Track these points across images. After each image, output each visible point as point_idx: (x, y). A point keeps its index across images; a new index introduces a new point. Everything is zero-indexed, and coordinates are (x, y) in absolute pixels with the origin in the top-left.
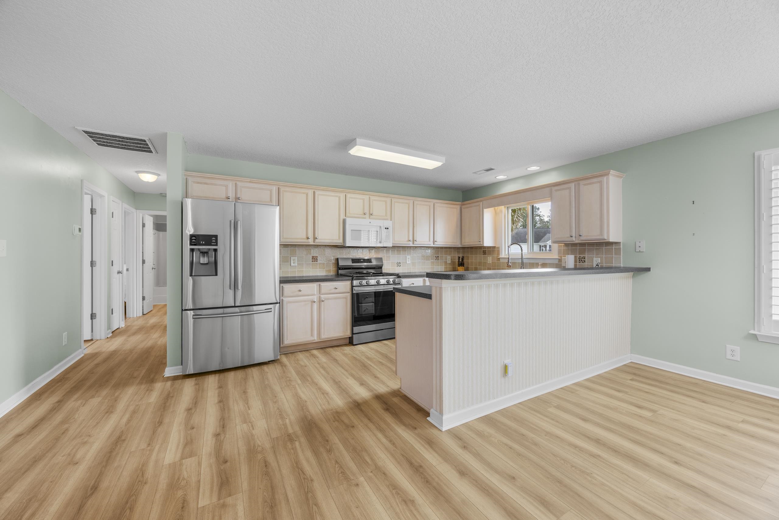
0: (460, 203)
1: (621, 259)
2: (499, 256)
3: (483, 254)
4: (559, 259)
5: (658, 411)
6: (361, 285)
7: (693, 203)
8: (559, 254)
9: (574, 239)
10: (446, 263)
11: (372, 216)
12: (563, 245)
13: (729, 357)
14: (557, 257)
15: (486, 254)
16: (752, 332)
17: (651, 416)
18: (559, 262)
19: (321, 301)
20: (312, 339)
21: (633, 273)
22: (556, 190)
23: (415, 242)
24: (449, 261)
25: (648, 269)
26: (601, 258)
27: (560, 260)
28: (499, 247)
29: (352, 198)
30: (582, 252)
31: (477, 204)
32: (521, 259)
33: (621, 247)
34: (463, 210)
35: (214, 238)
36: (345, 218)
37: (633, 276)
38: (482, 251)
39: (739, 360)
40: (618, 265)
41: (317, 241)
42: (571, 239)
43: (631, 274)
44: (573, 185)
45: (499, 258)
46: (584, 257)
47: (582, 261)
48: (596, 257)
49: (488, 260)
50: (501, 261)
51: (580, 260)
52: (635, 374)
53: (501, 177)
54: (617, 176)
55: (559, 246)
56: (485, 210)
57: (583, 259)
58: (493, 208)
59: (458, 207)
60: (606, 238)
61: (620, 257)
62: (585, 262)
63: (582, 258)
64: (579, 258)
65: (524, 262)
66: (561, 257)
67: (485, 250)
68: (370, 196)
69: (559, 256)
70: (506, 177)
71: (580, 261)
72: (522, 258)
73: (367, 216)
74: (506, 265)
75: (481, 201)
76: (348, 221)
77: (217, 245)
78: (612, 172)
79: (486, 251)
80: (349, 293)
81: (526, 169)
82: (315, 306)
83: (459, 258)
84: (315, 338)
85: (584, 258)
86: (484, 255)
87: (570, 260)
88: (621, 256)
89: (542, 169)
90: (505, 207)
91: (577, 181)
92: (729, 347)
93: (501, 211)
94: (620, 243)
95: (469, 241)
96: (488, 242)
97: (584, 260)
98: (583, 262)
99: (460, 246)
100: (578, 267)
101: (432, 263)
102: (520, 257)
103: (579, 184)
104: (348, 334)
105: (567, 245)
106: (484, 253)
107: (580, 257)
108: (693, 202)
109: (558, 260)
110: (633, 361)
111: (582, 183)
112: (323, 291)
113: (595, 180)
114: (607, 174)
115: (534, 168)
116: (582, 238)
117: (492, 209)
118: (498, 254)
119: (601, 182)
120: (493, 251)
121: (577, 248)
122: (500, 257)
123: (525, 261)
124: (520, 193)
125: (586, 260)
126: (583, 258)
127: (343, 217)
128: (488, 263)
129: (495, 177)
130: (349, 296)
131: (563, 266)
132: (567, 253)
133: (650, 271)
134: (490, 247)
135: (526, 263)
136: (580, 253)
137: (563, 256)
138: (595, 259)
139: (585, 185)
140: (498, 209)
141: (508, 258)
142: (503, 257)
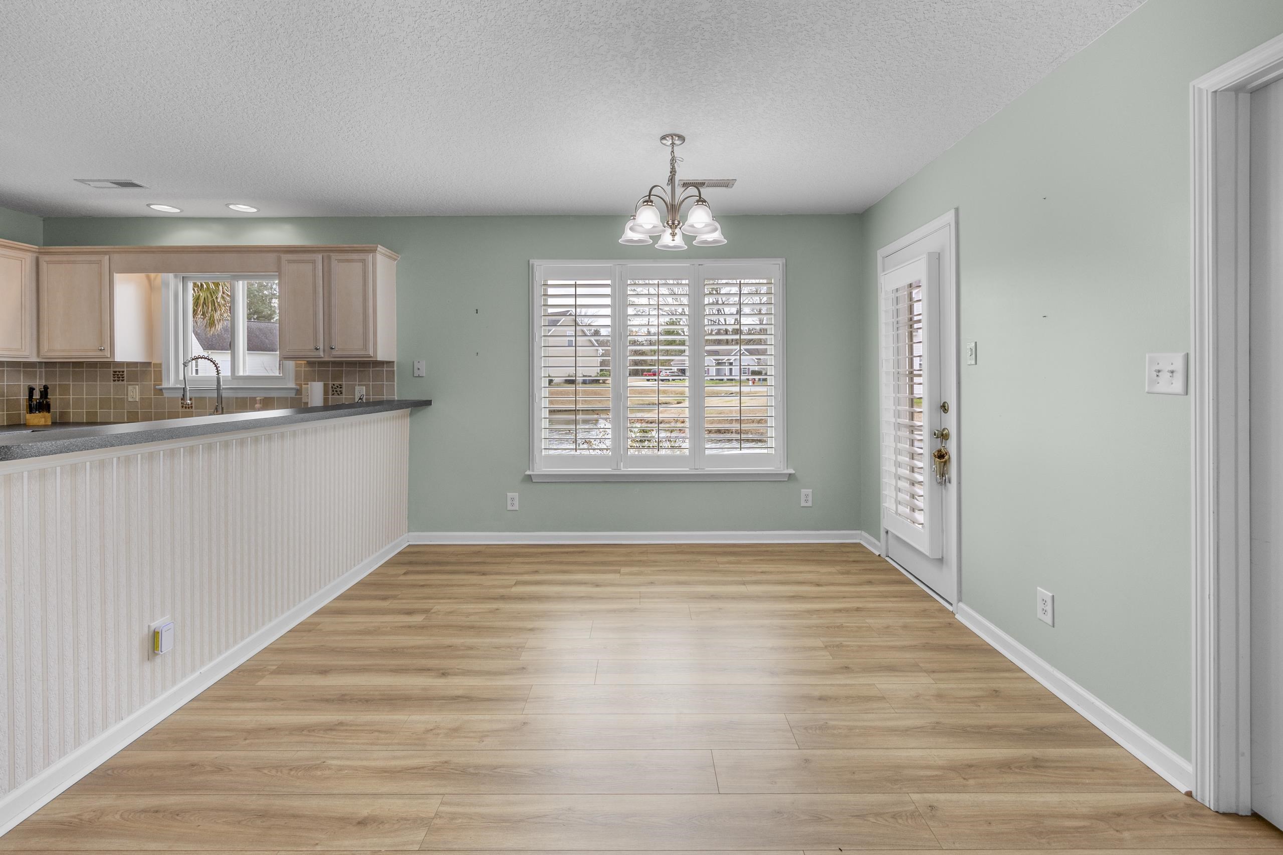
0: (37, 247)
1: (394, 387)
2: (161, 385)
3: (114, 381)
4: (297, 390)
5: (432, 609)
7: (477, 312)
8: (296, 380)
9: (322, 354)
12: (304, 363)
13: (510, 508)
14: (293, 386)
15: (123, 380)
16: (528, 473)
17: (424, 619)
18: (296, 395)
21: (410, 409)
22: (290, 261)
25: (428, 403)
26: (367, 386)
27: (299, 391)
28: (161, 364)
30: (337, 376)
31: (94, 258)
32: (216, 391)
33: (395, 369)
34: (44, 266)
37: (411, 414)
38: (112, 373)
39: (518, 509)
40: (390, 397)
42: (316, 353)
43: (407, 410)
44: (318, 257)
45: (161, 390)
46: (340, 385)
47: (336, 391)
48: (359, 385)
49: (130, 394)
50: (166, 394)
51: (333, 391)
52: (411, 563)
53: (163, 208)
54: (390, 257)
55: (297, 366)
56: (117, 277)
57: (338, 389)
58: (143, 275)
59: (28, 259)
60: (371, 353)
61: (394, 385)
62: (341, 393)
63: (337, 387)
64: (332, 387)
65: (223, 396)
66: (301, 385)
67: (122, 370)
69: (297, 384)
70: (179, 211)
71: (335, 392)
72: (218, 388)
74: (180, 405)
75: (105, 253)
78: (380, 248)
79: (123, 372)
81: (227, 205)
83: (31, 390)
85: (341, 388)
86: (116, 383)
87: (316, 392)
88: (396, 383)
89: (262, 214)
90: (176, 277)
91: (327, 251)
92: (510, 495)
93: (167, 285)
94: (393, 362)
95: (66, 347)
96: (127, 352)
97: (340, 391)
98: (338, 394)
99: (34, 359)
100: (330, 404)
102: (215, 387)
103: (329, 258)
105: (310, 364)
107: (334, 385)
108: (477, 310)
109: (294, 391)
110: (411, 543)
111: (334, 256)
113: (355, 256)
114: (374, 251)
115: (244, 209)
116: (334, 353)
118: (159, 378)
119: (364, 261)
120: (144, 373)
121: (329, 370)
122: (165, 385)
123: (225, 394)
124: (213, 252)
125: (344, 390)
126: (339, 387)
128: (130, 399)
129: (148, 205)
131: (304, 403)
132: (309, 378)
133: (431, 404)
134: (135, 364)
135: (228, 398)
136: (333, 379)
137: (304, 384)
138: (357, 388)
139: (340, 261)
140: (160, 277)
141: (184, 389)
142: (171, 386)
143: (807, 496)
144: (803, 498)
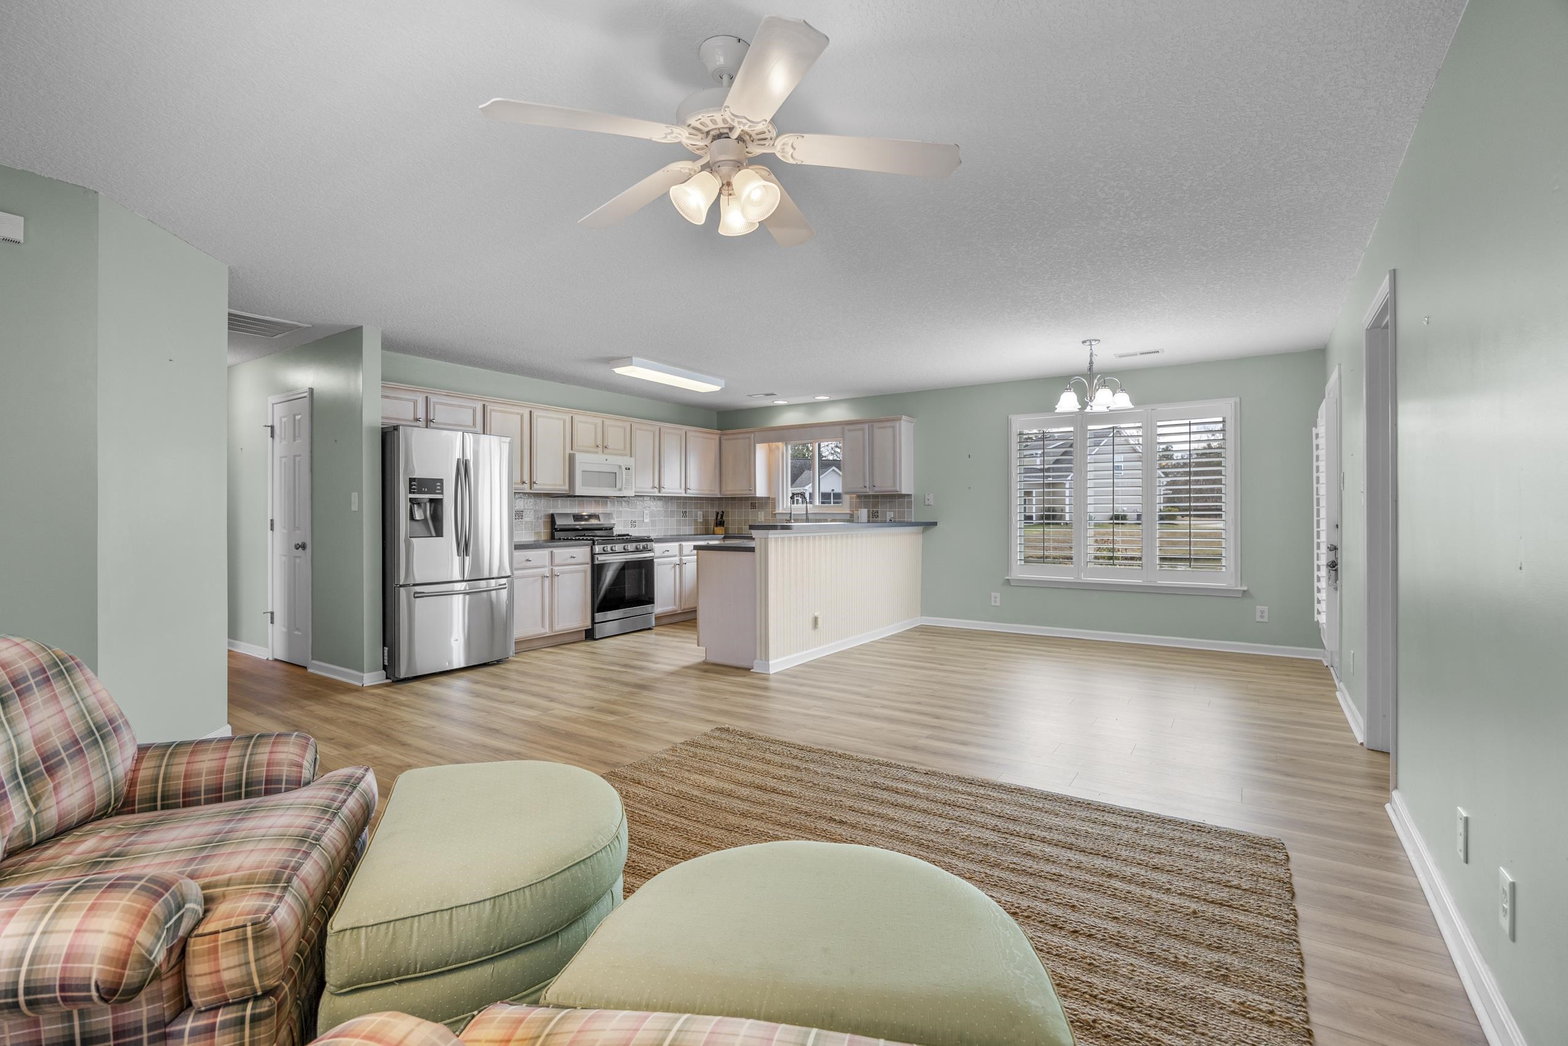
0: (720, 431)
1: (912, 512)
2: (775, 511)
3: (752, 508)
6: (605, 552)
8: (850, 508)
9: (867, 490)
10: (696, 521)
11: (606, 451)
12: (855, 497)
13: (993, 604)
14: (849, 512)
15: (758, 508)
16: (1007, 578)
19: (553, 575)
20: (543, 631)
21: (923, 527)
22: (850, 430)
23: (663, 490)
24: (700, 520)
25: (935, 524)
26: (894, 512)
27: (852, 515)
28: (774, 500)
29: (580, 422)
30: (875, 505)
31: (748, 435)
33: (913, 500)
34: (723, 442)
35: (439, 484)
36: (571, 452)
37: (923, 532)
39: (999, 606)
40: (909, 520)
41: (535, 486)
42: (865, 490)
43: (921, 528)
44: (866, 426)
45: (775, 514)
46: (878, 509)
47: (875, 514)
48: (889, 510)
49: (759, 516)
50: (778, 517)
51: (873, 513)
53: (780, 402)
54: (910, 422)
55: (851, 498)
56: (758, 446)
57: (877, 512)
58: (769, 445)
59: (717, 438)
60: (898, 490)
62: (878, 517)
63: (876, 510)
64: (873, 511)
67: (758, 502)
68: (604, 420)
69: (851, 511)
70: (786, 402)
72: (807, 514)
73: (600, 449)
75: (752, 432)
76: (579, 457)
77: (442, 493)
78: (904, 417)
80: (588, 564)
81: (812, 396)
82: (547, 582)
83: (718, 513)
84: (546, 631)
86: (755, 509)
87: (862, 513)
88: (913, 509)
89: (831, 399)
90: (783, 444)
91: (871, 422)
92: (993, 594)
93: (778, 449)
94: (912, 495)
95: (733, 489)
96: (761, 491)
98: (876, 516)
99: (719, 496)
100: (871, 520)
101: (678, 521)
102: (805, 512)
103: (873, 426)
104: (588, 624)
105: (859, 497)
106: (753, 506)
108: (969, 456)
110: (919, 624)
111: (876, 425)
112: (557, 561)
113: (889, 423)
114: (900, 419)
115: (823, 398)
116: (875, 489)
117: (765, 445)
118: (774, 507)
119: (894, 427)
120: (767, 503)
121: (871, 501)
122: (778, 511)
125: (879, 514)
127: (568, 451)
129: (773, 402)
130: (588, 567)
132: (858, 507)
133: (937, 525)
134: (764, 498)
135: (811, 520)
136: (873, 507)
137: (855, 511)
138: (888, 512)
139: (879, 428)
140: (774, 445)
141: (791, 513)
142: (780, 512)
143: (1262, 612)
144: (1258, 614)
